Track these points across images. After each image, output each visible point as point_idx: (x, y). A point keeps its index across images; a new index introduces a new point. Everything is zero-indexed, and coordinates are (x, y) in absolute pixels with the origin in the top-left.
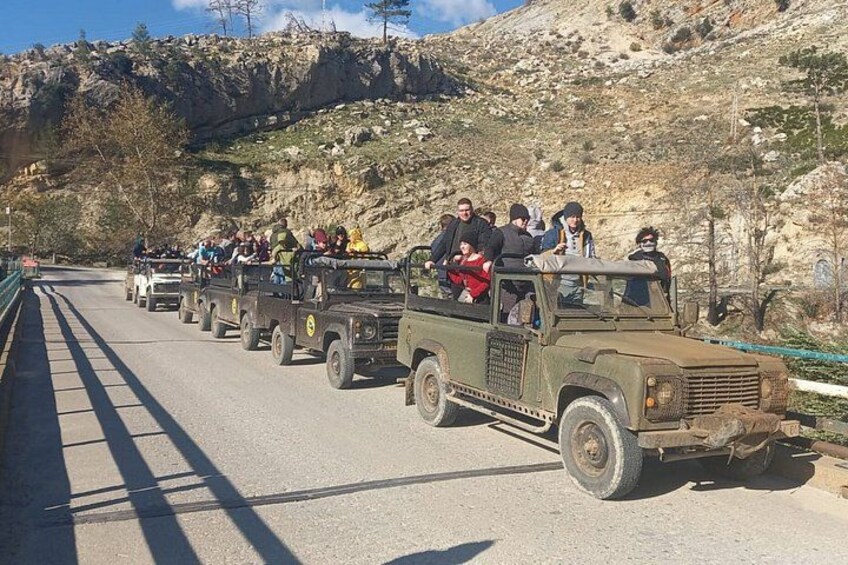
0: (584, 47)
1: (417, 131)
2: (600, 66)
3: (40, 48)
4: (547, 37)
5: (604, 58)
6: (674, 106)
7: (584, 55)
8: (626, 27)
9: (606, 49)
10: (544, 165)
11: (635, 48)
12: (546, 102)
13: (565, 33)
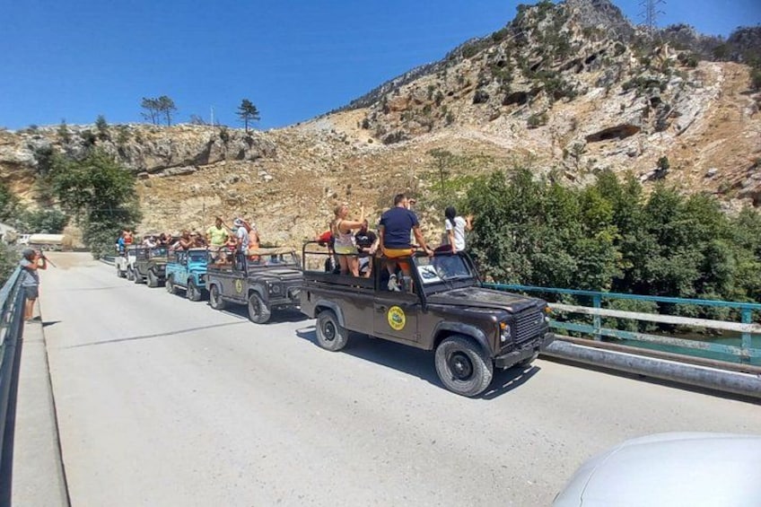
0: (347, 140)
1: (266, 177)
2: (355, 149)
3: (35, 127)
4: (330, 133)
5: (356, 145)
6: (387, 169)
7: (347, 143)
8: (365, 131)
9: (357, 141)
10: (329, 195)
11: (370, 141)
12: (330, 165)
13: (338, 132)
